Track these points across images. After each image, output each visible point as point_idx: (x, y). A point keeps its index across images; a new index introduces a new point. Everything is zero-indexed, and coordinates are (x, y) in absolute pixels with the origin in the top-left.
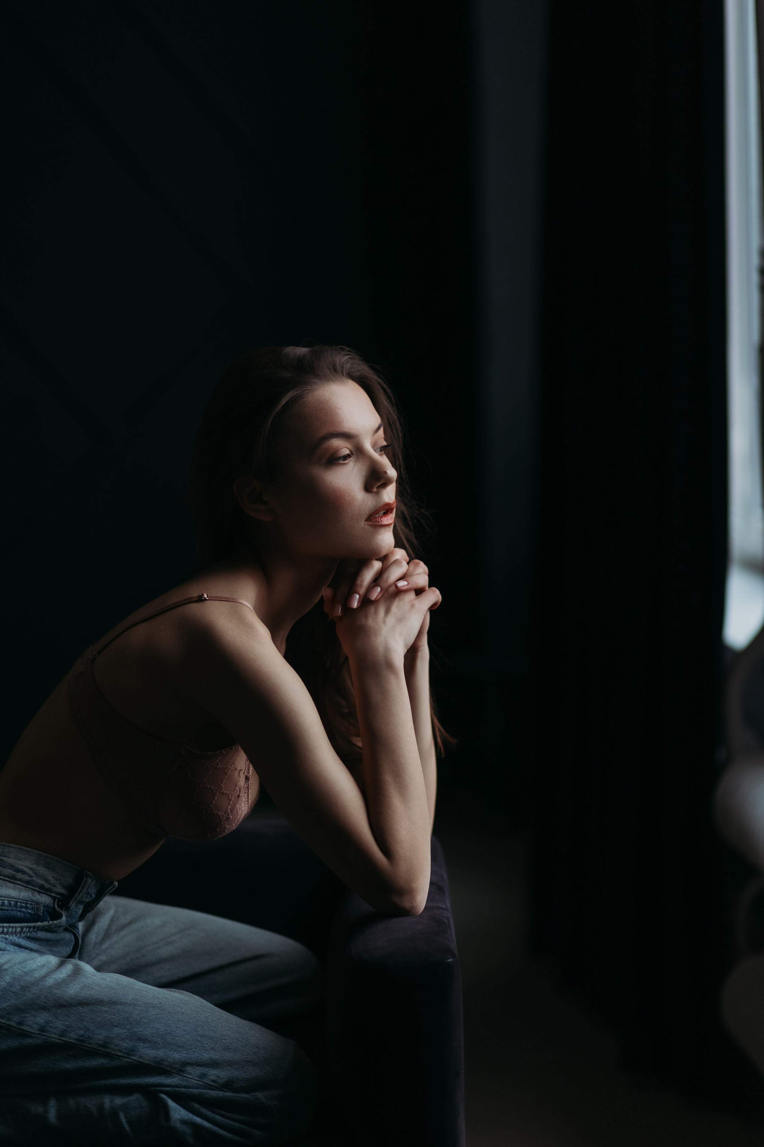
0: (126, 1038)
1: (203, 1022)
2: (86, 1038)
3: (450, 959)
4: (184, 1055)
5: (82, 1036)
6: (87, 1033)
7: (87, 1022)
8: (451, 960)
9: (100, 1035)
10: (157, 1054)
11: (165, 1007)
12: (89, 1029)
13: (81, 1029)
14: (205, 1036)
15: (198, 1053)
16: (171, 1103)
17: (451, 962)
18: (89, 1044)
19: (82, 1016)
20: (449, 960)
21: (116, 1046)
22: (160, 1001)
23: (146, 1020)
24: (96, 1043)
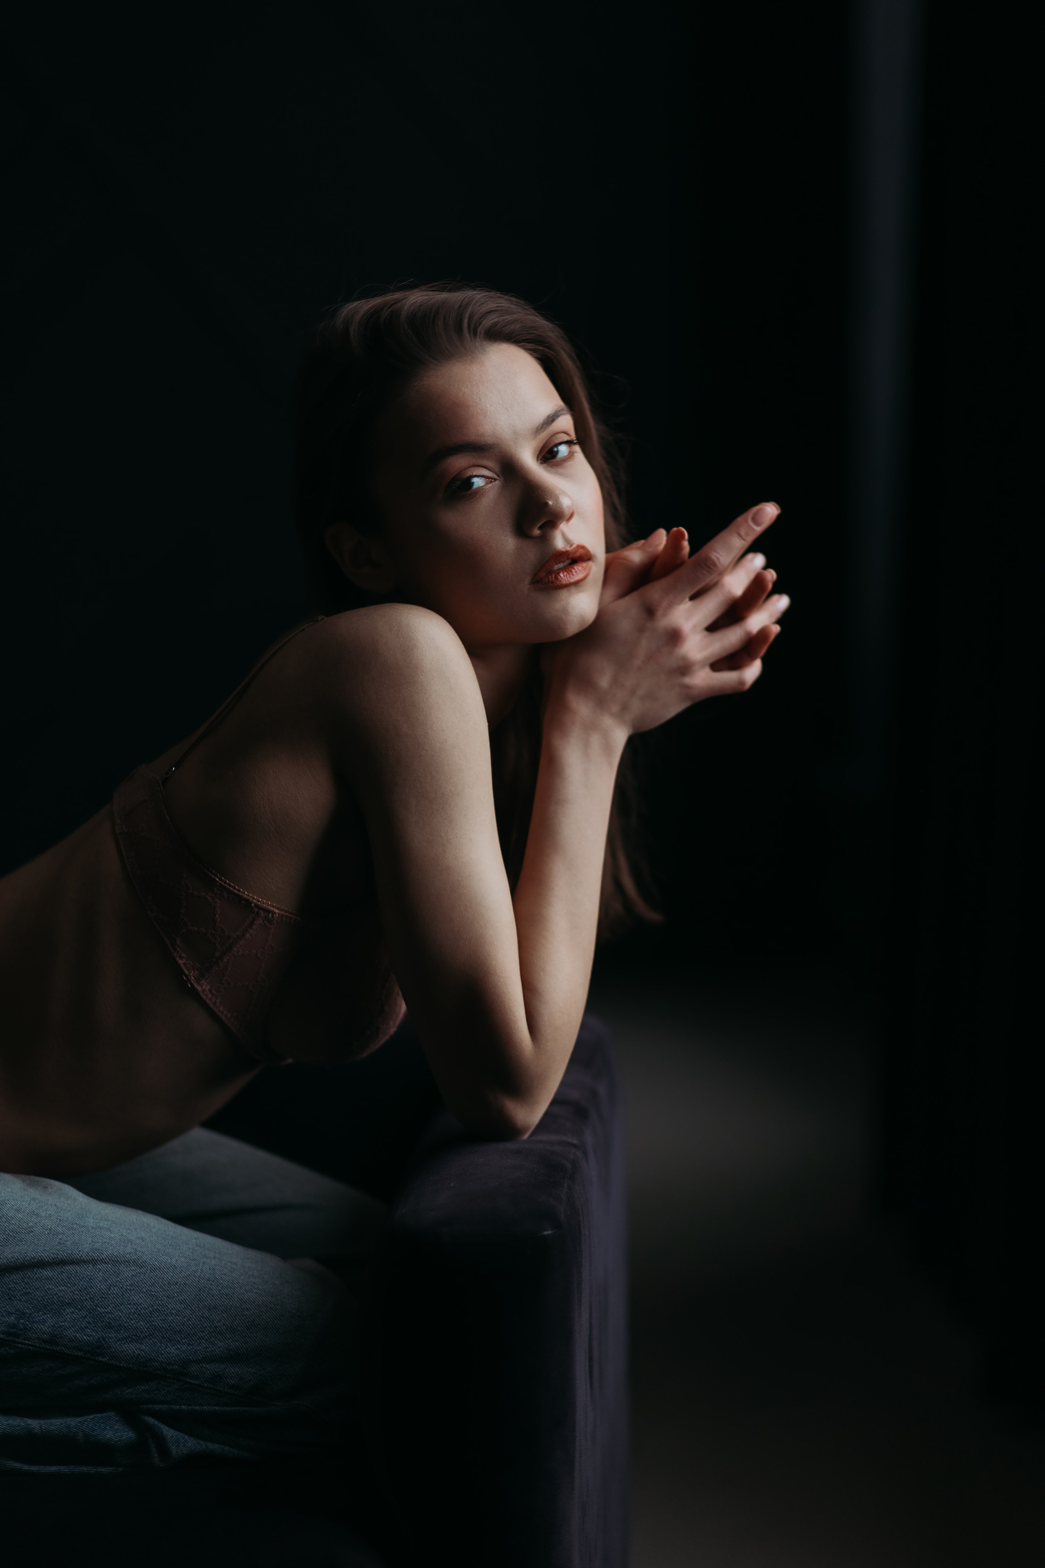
0: (86, 1327)
1: (209, 1280)
2: (21, 1330)
3: (547, 1230)
4: (184, 1347)
5: (14, 1326)
6: (22, 1321)
7: (20, 1300)
8: (549, 1232)
9: (45, 1324)
10: (140, 1350)
11: (144, 1257)
12: (23, 1313)
13: (10, 1314)
14: (215, 1308)
15: (207, 1340)
16: (169, 1433)
17: (549, 1235)
18: (26, 1339)
19: (10, 1289)
20: (546, 1233)
21: (72, 1341)
22: (135, 1247)
23: (116, 1290)
24: (39, 1338)
